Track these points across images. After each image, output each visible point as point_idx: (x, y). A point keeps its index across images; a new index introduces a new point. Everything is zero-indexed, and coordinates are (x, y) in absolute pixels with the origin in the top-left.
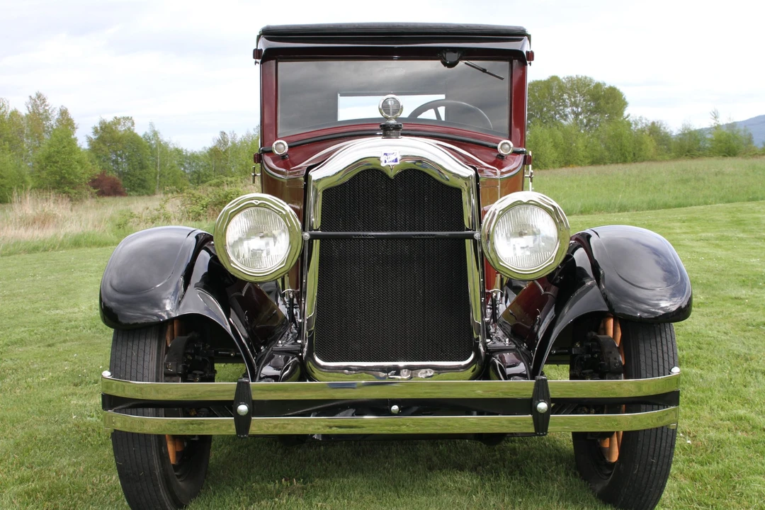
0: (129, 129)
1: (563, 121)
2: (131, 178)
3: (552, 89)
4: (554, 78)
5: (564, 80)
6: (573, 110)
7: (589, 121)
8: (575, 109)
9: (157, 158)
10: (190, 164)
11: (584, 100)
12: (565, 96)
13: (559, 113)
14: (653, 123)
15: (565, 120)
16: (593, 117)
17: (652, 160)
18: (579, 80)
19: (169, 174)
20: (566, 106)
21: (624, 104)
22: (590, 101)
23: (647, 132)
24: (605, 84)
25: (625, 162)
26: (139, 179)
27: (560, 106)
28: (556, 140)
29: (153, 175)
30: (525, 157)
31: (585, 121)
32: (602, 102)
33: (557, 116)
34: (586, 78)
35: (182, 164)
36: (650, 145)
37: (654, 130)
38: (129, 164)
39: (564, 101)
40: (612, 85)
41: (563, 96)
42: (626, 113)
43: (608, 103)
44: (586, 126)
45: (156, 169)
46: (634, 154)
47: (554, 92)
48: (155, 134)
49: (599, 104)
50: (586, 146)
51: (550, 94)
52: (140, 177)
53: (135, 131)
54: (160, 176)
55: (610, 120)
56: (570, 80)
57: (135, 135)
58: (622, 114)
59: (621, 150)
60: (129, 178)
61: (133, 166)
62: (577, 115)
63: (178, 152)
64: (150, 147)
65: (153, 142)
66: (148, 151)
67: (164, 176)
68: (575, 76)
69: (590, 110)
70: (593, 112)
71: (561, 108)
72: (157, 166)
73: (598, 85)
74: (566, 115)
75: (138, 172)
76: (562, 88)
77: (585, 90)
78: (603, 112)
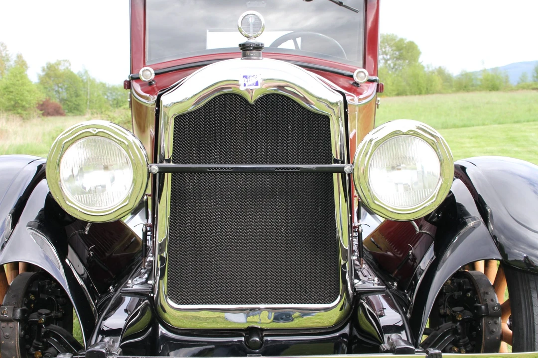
0: (67, 68)
2: (69, 103)
6: (383, 57)
7: (395, 65)
8: (385, 56)
9: (87, 89)
10: (111, 93)
11: (392, 50)
14: (440, 67)
16: (398, 62)
17: (440, 93)
19: (96, 100)
21: (418, 53)
22: (395, 51)
23: (436, 73)
24: (406, 39)
25: (420, 94)
26: (74, 104)
29: (85, 101)
30: (378, 85)
31: (392, 65)
32: (404, 52)
34: (393, 34)
35: (105, 94)
36: (438, 82)
37: (440, 72)
38: (67, 93)
40: (411, 40)
42: (420, 60)
43: (408, 52)
44: (393, 68)
45: (87, 97)
46: (427, 89)
48: (86, 72)
49: (402, 53)
50: (393, 83)
52: (75, 103)
53: (72, 70)
54: (90, 102)
55: (410, 64)
57: (72, 73)
58: (418, 60)
59: (418, 85)
60: (67, 104)
61: (71, 94)
62: (386, 61)
63: (103, 85)
64: (82, 81)
65: (84, 78)
66: (81, 84)
67: (93, 102)
69: (395, 57)
70: (398, 59)
72: (87, 95)
73: (402, 40)
75: (74, 99)
77: (392, 43)
78: (405, 59)
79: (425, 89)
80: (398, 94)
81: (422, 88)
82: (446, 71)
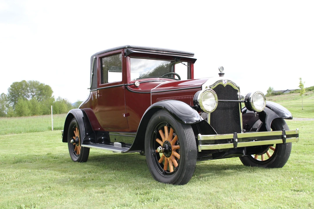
1: (27, 98)
3: (23, 86)
4: (24, 81)
5: (28, 82)
6: (31, 94)
7: (38, 98)
8: (32, 93)
11: (36, 90)
12: (28, 88)
13: (26, 95)
15: (28, 98)
16: (40, 97)
18: (34, 82)
20: (28, 92)
21: (52, 92)
22: (38, 90)
24: (44, 84)
27: (26, 92)
28: (29, 105)
31: (36, 98)
32: (44, 91)
33: (25, 96)
34: (37, 81)
39: (28, 90)
40: (47, 85)
41: (27, 88)
42: (52, 95)
43: (46, 91)
44: (37, 100)
47: (24, 87)
49: (42, 92)
51: (22, 88)
55: (46, 98)
56: (30, 82)
62: (33, 96)
68: (32, 81)
69: (38, 94)
70: (39, 95)
71: (27, 93)
73: (42, 84)
74: (29, 96)
76: (27, 85)
77: (37, 86)
78: (44, 95)
79: (59, 111)
80: (44, 114)
81: (57, 111)
82: (67, 101)
